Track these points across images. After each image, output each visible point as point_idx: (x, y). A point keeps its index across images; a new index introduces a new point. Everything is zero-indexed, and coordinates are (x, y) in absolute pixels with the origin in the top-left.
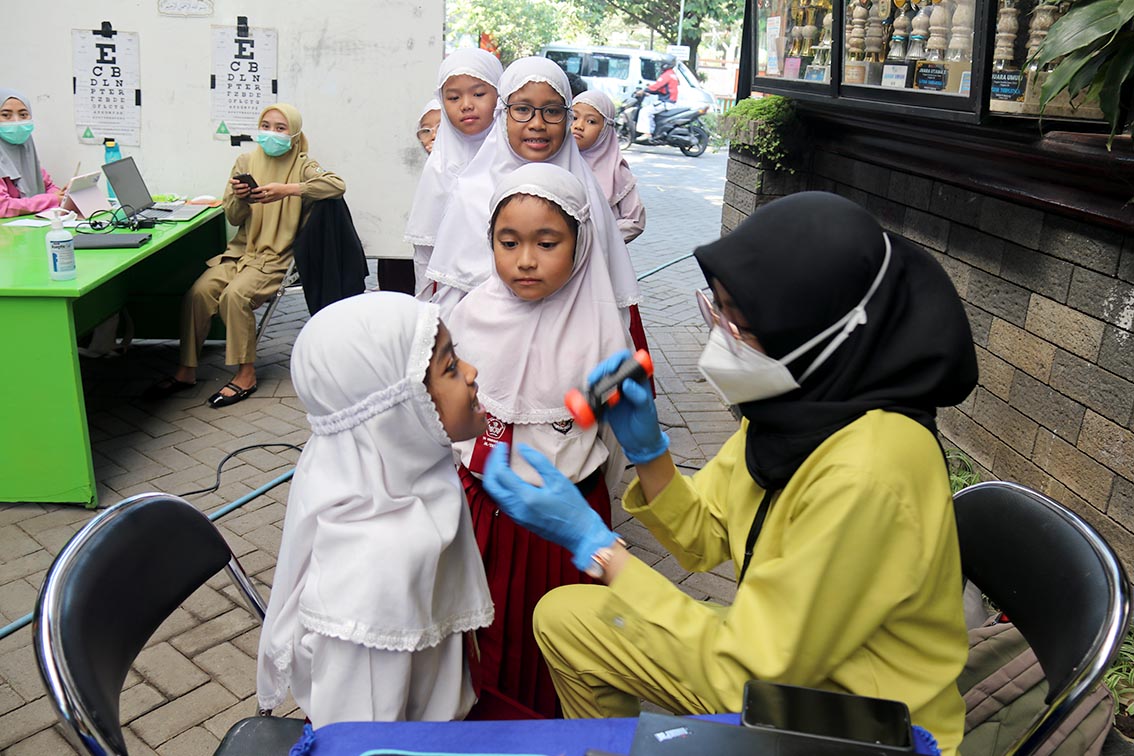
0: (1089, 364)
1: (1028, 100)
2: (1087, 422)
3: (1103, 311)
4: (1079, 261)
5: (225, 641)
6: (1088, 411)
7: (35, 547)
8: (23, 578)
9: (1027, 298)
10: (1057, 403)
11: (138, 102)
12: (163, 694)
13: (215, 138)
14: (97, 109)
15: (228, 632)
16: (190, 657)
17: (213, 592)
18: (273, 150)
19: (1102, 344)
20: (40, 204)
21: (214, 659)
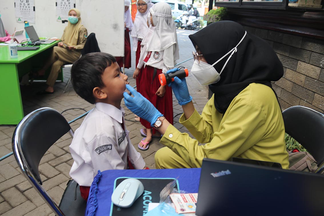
0: (316, 80)
1: (300, 2)
2: (315, 97)
3: (320, 65)
4: (313, 50)
5: (64, 162)
6: (316, 94)
7: (7, 137)
8: (4, 145)
9: (297, 62)
10: (306, 92)
11: (34, 10)
12: (47, 177)
13: (57, 21)
14: (22, 12)
15: (65, 160)
16: (54, 167)
17: (60, 149)
18: (73, 22)
19: (320, 74)
20: (5, 39)
21: (61, 167)
